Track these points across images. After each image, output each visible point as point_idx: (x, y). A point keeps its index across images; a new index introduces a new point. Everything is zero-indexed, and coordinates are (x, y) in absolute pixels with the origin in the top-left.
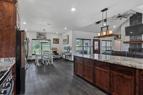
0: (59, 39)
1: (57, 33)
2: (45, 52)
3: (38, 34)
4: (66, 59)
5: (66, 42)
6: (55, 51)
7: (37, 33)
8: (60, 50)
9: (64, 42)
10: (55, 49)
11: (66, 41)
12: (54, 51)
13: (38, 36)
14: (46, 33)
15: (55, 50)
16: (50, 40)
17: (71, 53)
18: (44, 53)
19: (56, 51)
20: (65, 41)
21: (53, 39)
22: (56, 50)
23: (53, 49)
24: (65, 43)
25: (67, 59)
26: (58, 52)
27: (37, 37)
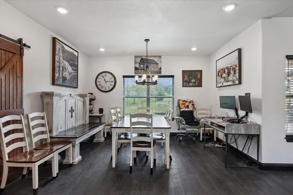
0: (201, 71)
1: (194, 49)
2: (134, 120)
3: (139, 60)
4: (229, 145)
5: (230, 78)
6: (187, 109)
7: (136, 57)
8: (204, 109)
9: (222, 80)
10: (187, 104)
11: (229, 74)
12: (186, 111)
13: (137, 66)
14: (160, 57)
15: (188, 107)
16: (173, 76)
17: (260, 126)
18: (132, 124)
19: (191, 113)
20: (224, 75)
21: (183, 71)
22: (191, 108)
23: (181, 102)
24: (225, 84)
25: (234, 145)
26: (197, 115)
27: (136, 69)
